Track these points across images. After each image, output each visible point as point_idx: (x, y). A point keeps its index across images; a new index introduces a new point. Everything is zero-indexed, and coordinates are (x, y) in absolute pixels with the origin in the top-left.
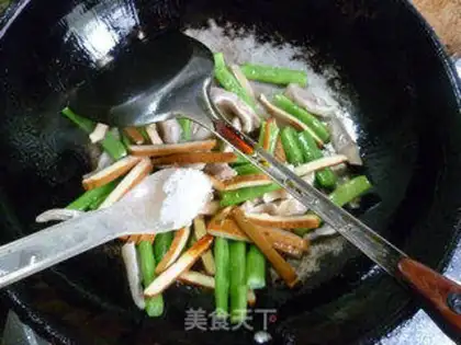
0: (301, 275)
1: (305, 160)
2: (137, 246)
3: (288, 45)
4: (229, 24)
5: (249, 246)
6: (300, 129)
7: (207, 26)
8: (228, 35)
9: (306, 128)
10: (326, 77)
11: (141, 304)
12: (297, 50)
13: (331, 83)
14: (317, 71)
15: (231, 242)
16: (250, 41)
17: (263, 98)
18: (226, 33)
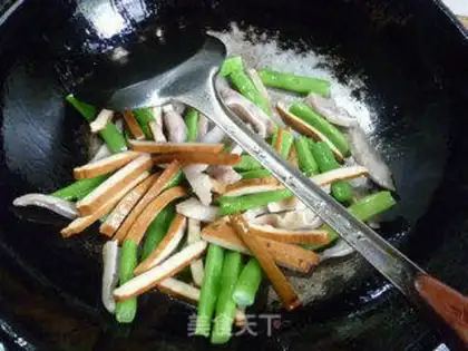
1: (320, 171)
2: (120, 245)
3: (312, 52)
4: (251, 29)
5: (246, 259)
6: (316, 139)
7: (229, 30)
9: (324, 138)
10: (352, 86)
11: (111, 307)
12: (322, 58)
13: (356, 94)
14: (342, 80)
15: (226, 252)
16: (272, 47)
17: (281, 106)
18: (247, 38)
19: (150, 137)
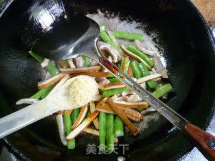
0: (139, 130)
1: (142, 76)
2: (63, 116)
3: (134, 22)
4: (107, 12)
5: (115, 116)
6: (139, 62)
7: (97, 13)
8: (107, 17)
9: (143, 61)
10: (153, 36)
11: (65, 143)
12: (139, 24)
13: (154, 40)
14: (148, 34)
15: (107, 114)
16: (117, 20)
17: (123, 47)
18: (106, 16)
19: (69, 67)
